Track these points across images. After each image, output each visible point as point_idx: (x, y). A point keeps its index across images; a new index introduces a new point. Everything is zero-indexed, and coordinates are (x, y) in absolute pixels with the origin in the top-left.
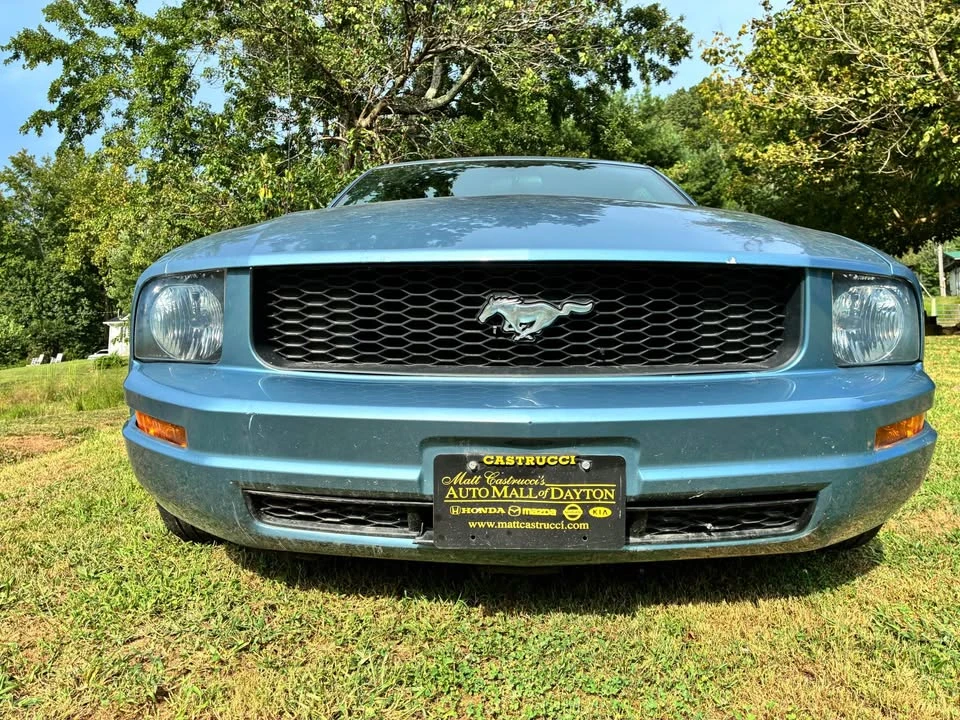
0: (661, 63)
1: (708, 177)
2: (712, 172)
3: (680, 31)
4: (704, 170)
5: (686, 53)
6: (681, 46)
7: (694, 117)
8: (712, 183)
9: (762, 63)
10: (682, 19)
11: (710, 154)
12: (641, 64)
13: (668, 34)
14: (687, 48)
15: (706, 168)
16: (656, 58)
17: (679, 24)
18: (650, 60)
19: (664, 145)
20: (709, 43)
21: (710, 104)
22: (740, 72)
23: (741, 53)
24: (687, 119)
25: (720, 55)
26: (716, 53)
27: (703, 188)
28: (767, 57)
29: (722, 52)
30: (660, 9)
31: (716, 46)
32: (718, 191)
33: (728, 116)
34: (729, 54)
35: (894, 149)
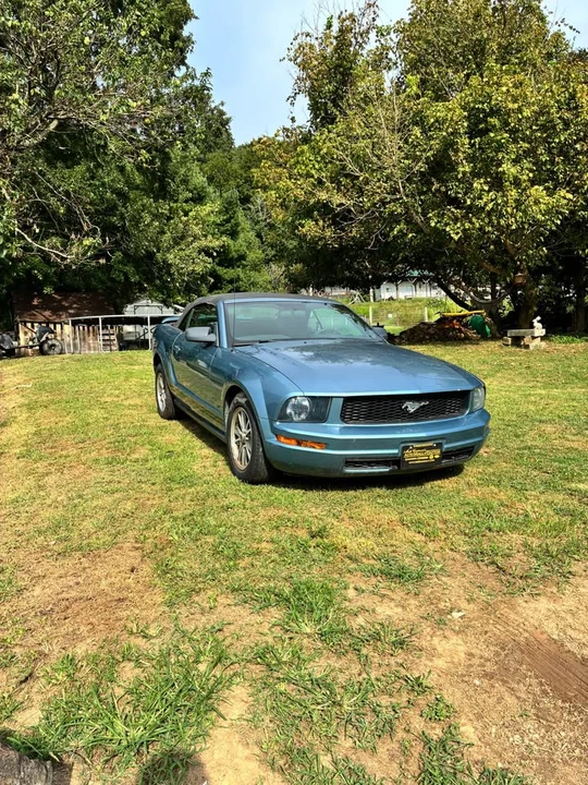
1: (228, 213)
2: (231, 209)
3: (222, 113)
4: (225, 208)
8: (231, 218)
10: (222, 104)
13: (213, 114)
15: (226, 206)
17: (221, 108)
27: (224, 220)
35: (377, 236)
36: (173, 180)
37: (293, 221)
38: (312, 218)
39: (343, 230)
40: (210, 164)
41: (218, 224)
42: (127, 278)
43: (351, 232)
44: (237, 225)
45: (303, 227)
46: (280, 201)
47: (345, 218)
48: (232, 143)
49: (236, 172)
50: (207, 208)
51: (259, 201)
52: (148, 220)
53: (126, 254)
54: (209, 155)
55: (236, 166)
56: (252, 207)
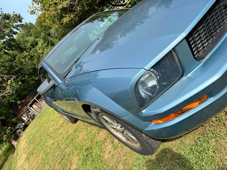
0: (18, 24)
1: (46, 41)
2: (46, 39)
3: (16, 15)
4: (44, 40)
5: (22, 18)
6: (19, 18)
7: (28, 34)
8: (48, 41)
9: (46, 5)
10: (14, 13)
11: (42, 36)
12: (14, 27)
13: (14, 17)
14: (21, 17)
15: (44, 39)
16: (16, 24)
17: (14, 14)
18: (16, 25)
19: (32, 41)
20: (29, 10)
21: (42, 22)
22: (41, 11)
23: (38, 8)
24: (27, 35)
25: (34, 11)
26: (33, 11)
27: (47, 43)
28: (46, 3)
29: (34, 10)
30: (7, 14)
31: (31, 10)
32: (51, 42)
33: (48, 21)
34: (35, 10)
35: (86, 3)
36: (21, 44)
37: (60, 23)
38: (64, 17)
39: (75, 11)
40: (33, 34)
41: (47, 46)
42: (35, 80)
43: (78, 9)
44: (51, 41)
45: (63, 21)
46: (51, 21)
47: (72, 7)
48: (33, 24)
49: (40, 30)
50: (40, 44)
51: (53, 32)
52: (24, 61)
53: (28, 75)
54: (31, 32)
55: (39, 29)
56: (52, 35)
